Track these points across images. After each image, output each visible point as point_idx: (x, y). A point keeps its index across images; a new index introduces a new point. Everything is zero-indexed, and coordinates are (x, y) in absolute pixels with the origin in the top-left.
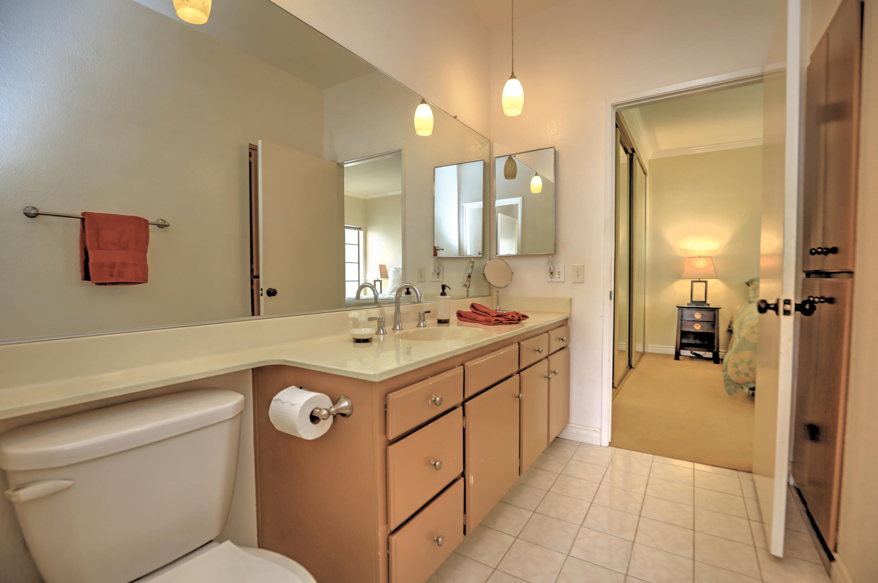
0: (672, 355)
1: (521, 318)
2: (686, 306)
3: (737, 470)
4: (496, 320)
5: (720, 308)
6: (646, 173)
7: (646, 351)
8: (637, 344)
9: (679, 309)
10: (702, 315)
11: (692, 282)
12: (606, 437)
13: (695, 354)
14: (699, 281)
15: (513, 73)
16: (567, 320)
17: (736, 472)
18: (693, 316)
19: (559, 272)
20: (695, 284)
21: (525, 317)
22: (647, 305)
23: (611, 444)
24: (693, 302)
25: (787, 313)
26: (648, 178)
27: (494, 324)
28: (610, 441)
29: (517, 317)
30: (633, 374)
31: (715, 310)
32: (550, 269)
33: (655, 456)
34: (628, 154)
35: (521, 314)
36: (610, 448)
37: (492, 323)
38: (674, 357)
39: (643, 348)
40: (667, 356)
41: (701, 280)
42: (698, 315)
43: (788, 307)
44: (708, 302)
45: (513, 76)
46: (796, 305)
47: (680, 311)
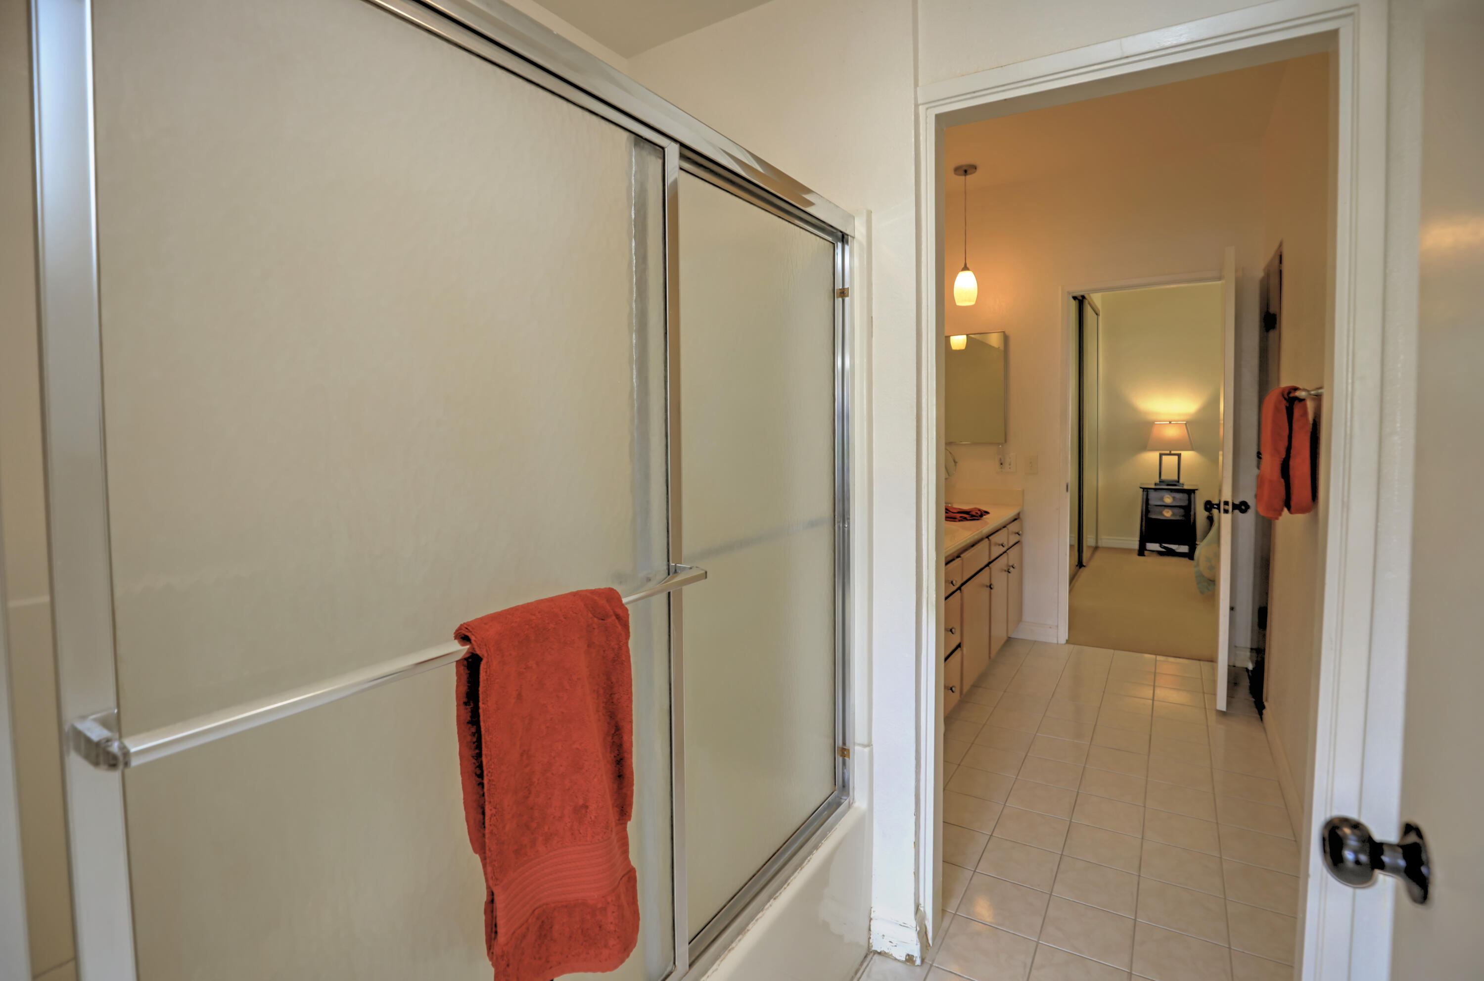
0: (1134, 550)
1: (984, 513)
2: (1153, 487)
3: (1199, 660)
4: (961, 517)
5: (1197, 490)
6: (1098, 313)
7: (1100, 544)
8: (1089, 536)
9: (1143, 491)
10: (1174, 498)
11: (1161, 455)
12: (1063, 634)
13: (1164, 548)
14: (1170, 454)
15: (966, 264)
16: (1019, 514)
17: (1198, 662)
18: (1162, 499)
19: (1010, 462)
20: (1164, 457)
21: (987, 513)
22: (1100, 484)
23: (1068, 642)
24: (1162, 482)
25: (1226, 511)
26: (1100, 318)
27: (959, 521)
28: (1067, 638)
29: (979, 513)
30: (1084, 573)
31: (1190, 492)
32: (1000, 459)
33: (1116, 651)
34: (1077, 301)
35: (983, 510)
36: (1067, 645)
37: (956, 520)
38: (1137, 552)
39: (1095, 541)
40: (1128, 551)
41: (1172, 452)
42: (1169, 498)
43: (1226, 507)
44: (1181, 481)
45: (966, 268)
46: (1233, 504)
47: (1145, 493)
